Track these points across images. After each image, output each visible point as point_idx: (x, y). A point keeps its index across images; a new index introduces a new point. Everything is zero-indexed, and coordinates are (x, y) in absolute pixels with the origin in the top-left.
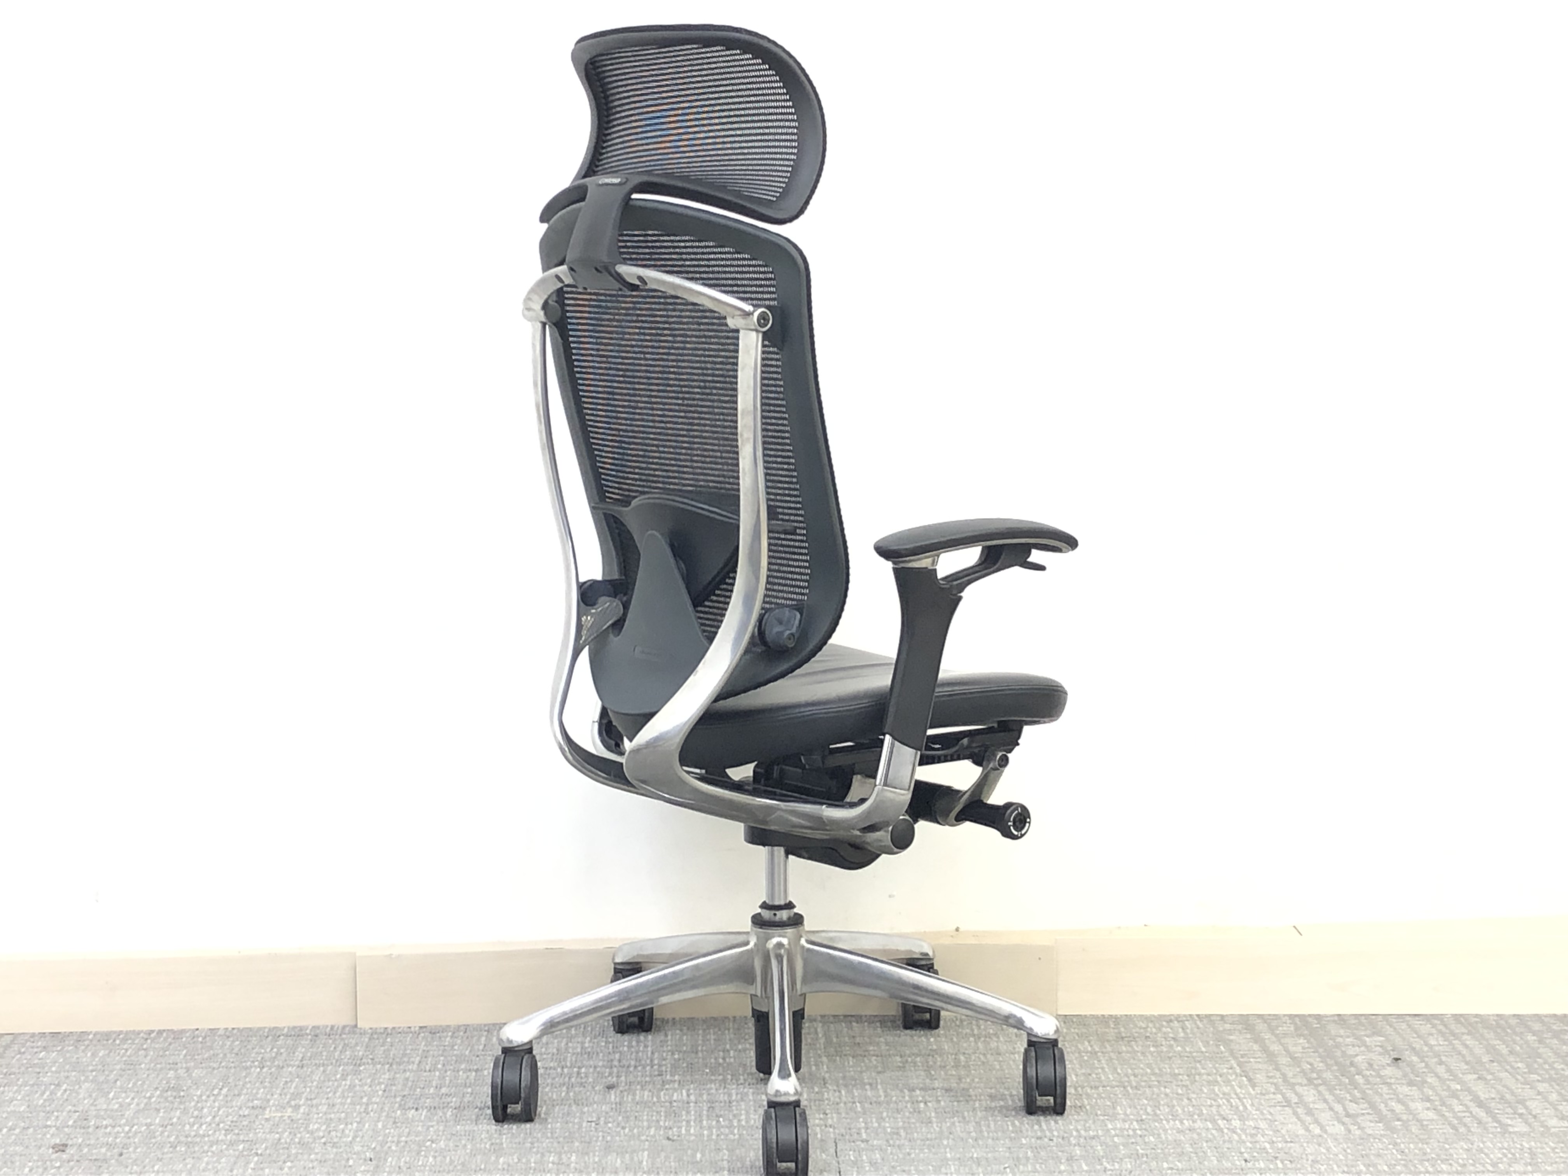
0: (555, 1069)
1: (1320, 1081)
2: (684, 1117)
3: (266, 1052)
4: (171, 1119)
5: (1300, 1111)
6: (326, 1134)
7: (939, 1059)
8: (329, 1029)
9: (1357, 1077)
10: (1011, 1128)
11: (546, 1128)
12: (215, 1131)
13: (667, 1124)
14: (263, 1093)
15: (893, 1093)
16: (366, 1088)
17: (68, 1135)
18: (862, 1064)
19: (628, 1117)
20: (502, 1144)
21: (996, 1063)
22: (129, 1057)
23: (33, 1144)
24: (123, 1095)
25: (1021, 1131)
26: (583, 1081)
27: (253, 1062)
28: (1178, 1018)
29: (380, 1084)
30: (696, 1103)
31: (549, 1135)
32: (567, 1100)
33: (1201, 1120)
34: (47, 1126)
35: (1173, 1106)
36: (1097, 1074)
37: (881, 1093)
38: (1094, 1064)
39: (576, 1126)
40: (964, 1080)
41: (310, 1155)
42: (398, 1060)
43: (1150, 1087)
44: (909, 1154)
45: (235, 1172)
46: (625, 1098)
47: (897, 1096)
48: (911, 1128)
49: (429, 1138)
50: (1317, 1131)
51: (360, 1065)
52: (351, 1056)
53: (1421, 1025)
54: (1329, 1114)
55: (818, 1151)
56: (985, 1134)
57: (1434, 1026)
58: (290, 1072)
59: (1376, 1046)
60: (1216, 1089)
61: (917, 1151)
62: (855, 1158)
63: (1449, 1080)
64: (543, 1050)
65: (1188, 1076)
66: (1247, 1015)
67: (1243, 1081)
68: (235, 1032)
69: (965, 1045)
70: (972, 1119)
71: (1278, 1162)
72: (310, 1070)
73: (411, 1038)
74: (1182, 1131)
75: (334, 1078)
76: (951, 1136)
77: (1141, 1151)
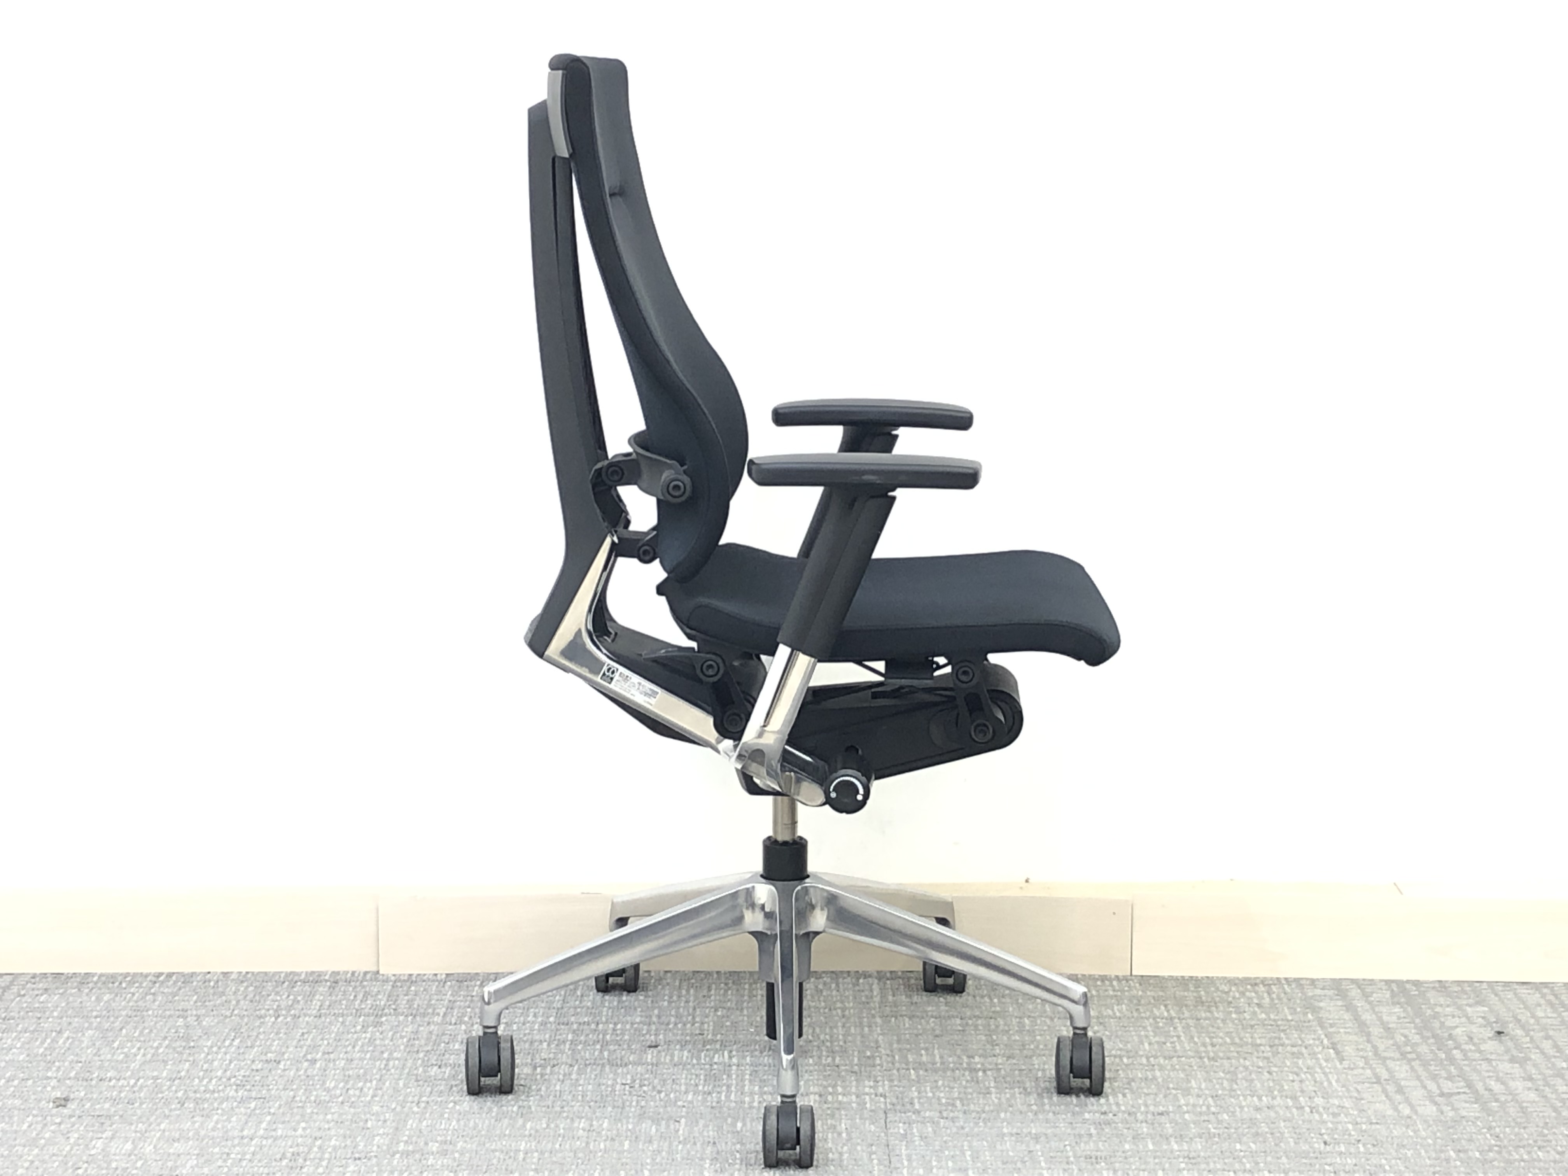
0: (589, 1024)
1: (1414, 1056)
2: (725, 1081)
3: (282, 999)
4: (179, 1072)
5: (1391, 1088)
6: (345, 1091)
7: (1001, 1022)
8: (349, 975)
9: (1455, 1052)
11: (577, 1091)
12: (225, 1087)
13: (706, 1088)
14: (278, 1045)
15: (951, 1059)
16: (387, 1042)
17: (71, 1087)
18: (919, 1027)
19: (664, 1081)
20: (530, 1107)
22: (136, 1002)
23: (33, 1097)
26: (618, 1038)
27: (268, 1010)
28: (1264, 982)
29: (402, 1037)
31: (580, 1098)
32: (601, 1059)
33: (1281, 1097)
34: (47, 1078)
35: (1252, 1080)
36: (1171, 1043)
37: (938, 1059)
38: (1169, 1031)
39: (610, 1089)
40: (1027, 1047)
41: (326, 1115)
42: (422, 1011)
43: (1229, 1058)
44: (963, 1128)
45: (245, 1133)
46: (662, 1060)
47: (953, 1062)
48: (967, 1099)
49: (452, 1098)
50: (1407, 1111)
51: (381, 1016)
52: (372, 1005)
53: (1529, 994)
54: (1421, 1092)
55: (867, 1122)
56: (1047, 1107)
57: (1543, 996)
58: (307, 1023)
59: (1478, 1017)
60: (1300, 1062)
61: (972, 1125)
62: (905, 1130)
63: (1555, 1057)
64: (577, 1003)
65: (1271, 1046)
66: (1340, 979)
67: (1329, 1053)
68: (249, 976)
69: (1030, 1007)
70: (1034, 1090)
71: (1360, 1146)
72: (328, 1020)
73: (437, 987)
74: (1260, 1109)
75: (353, 1030)
76: (1011, 1109)
77: (1213, 1130)
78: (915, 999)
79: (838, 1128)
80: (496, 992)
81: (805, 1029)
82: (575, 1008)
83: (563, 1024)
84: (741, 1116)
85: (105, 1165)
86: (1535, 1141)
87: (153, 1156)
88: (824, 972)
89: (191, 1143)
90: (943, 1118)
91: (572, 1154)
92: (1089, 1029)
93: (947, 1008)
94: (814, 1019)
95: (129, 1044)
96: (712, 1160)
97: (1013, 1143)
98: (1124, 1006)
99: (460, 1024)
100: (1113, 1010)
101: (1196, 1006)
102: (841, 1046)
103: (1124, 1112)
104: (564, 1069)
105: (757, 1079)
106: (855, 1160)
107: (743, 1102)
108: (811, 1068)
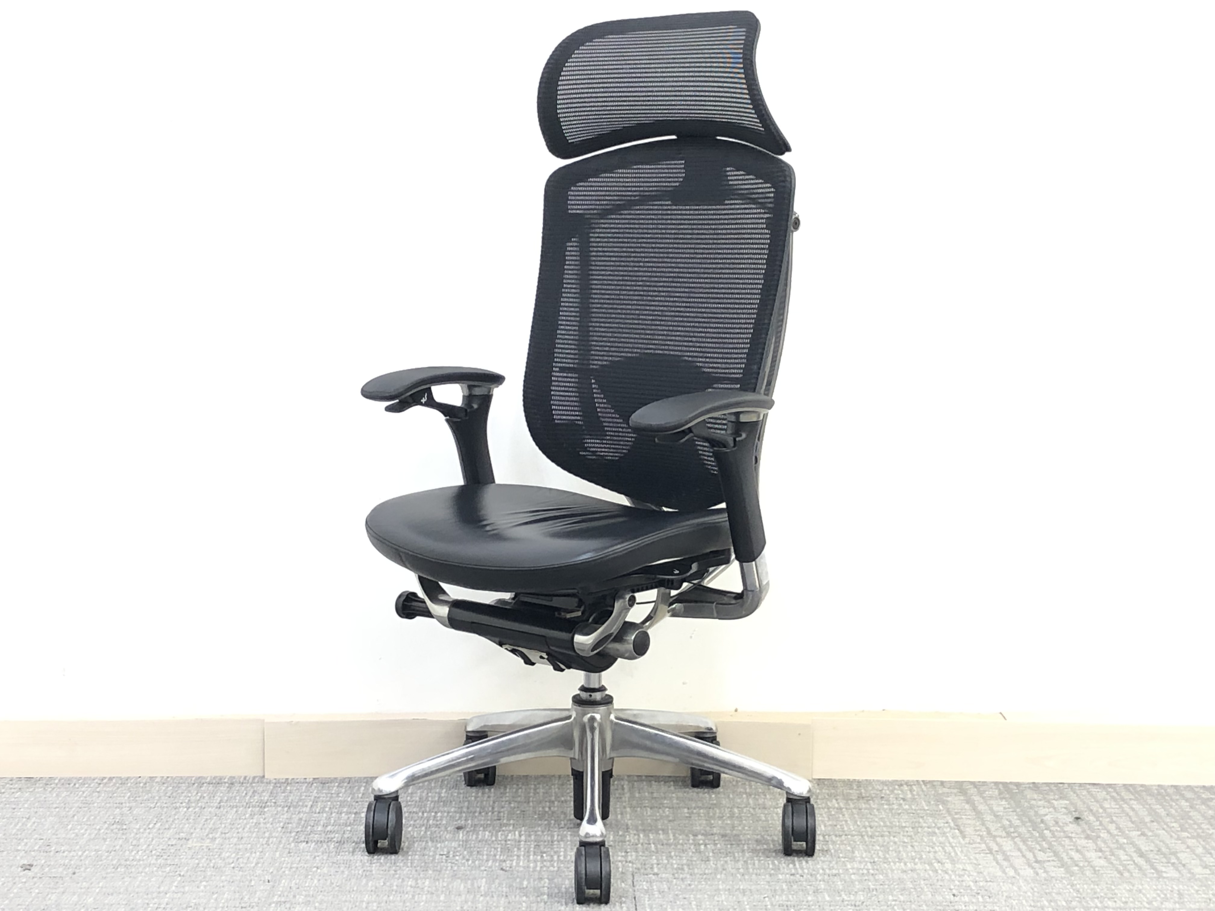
0: (416, 813)
1: (1016, 835)
2: (515, 853)
3: (192, 796)
4: (114, 846)
5: (999, 857)
6: (235, 860)
7: (718, 811)
8: (242, 779)
9: (1045, 832)
10: (771, 866)
11: (408, 860)
12: (148, 857)
13: (501, 858)
14: (188, 827)
15: (681, 837)
16: (268, 825)
17: (34, 857)
18: (658, 814)
19: (471, 852)
21: (762, 815)
22: (85, 797)
23: (6, 864)
24: (79, 827)
25: (779, 869)
26: (438, 823)
27: (182, 803)
28: (907, 783)
29: (279, 822)
30: (526, 842)
31: (409, 864)
32: (425, 838)
33: (921, 863)
34: (18, 850)
35: (900, 852)
36: (841, 825)
37: (671, 836)
38: (839, 817)
39: (431, 858)
42: (295, 804)
43: (882, 836)
44: (690, 885)
46: (470, 837)
47: (683, 839)
48: (693, 865)
50: (1012, 873)
51: (265, 807)
52: (258, 800)
53: (1098, 791)
54: (1022, 860)
55: (620, 881)
56: (750, 869)
57: (1109, 793)
58: (210, 812)
59: (1062, 808)
60: (934, 839)
61: (696, 883)
62: (648, 887)
63: (1117, 835)
65: (913, 828)
66: (962, 781)
67: (955, 832)
68: (169, 779)
69: (739, 800)
70: (741, 858)
71: (978, 897)
72: (226, 810)
73: (306, 787)
74: (905, 871)
75: (244, 817)
76: (724, 872)
77: (872, 887)
78: (655, 794)
86: (1106, 894)
87: (93, 906)
90: (675, 879)
97: (727, 896)
99: (321, 813)
101: (858, 800)
107: (528, 867)
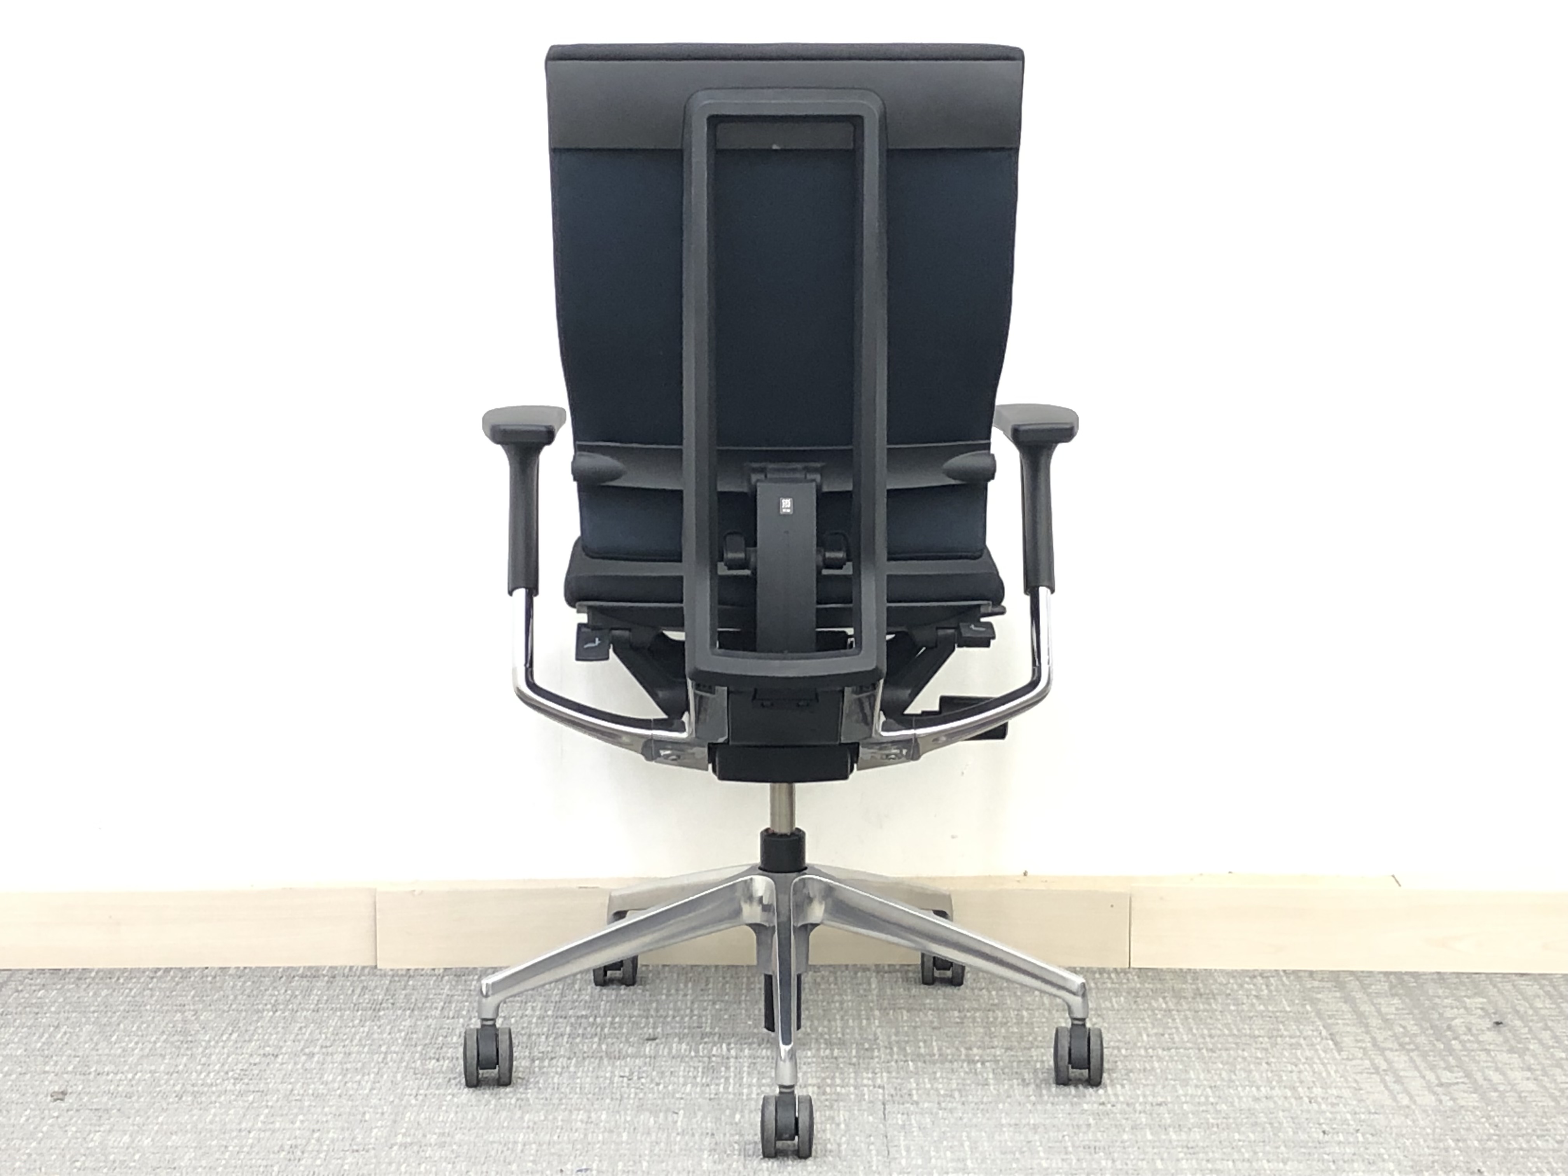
0: (587, 1018)
1: (1412, 1047)
3: (279, 994)
4: (176, 1066)
5: (1388, 1079)
6: (342, 1084)
7: (1000, 1014)
8: (347, 970)
9: (1453, 1042)
11: (575, 1084)
12: (223, 1080)
13: (704, 1080)
14: (276, 1038)
15: (949, 1051)
16: (385, 1036)
17: (68, 1081)
18: (917, 1019)
19: (663, 1073)
20: (528, 1100)
22: (134, 997)
23: (31, 1091)
26: (616, 1031)
27: (266, 1005)
28: (1262, 974)
29: (400, 1031)
30: (736, 1058)
31: (578, 1090)
32: (599, 1052)
33: (1280, 1087)
34: (45, 1072)
36: (1169, 1034)
37: (936, 1050)
38: (1166, 1023)
39: (608, 1081)
40: (1025, 1039)
41: (324, 1108)
42: (420, 1005)
43: (1227, 1050)
44: (961, 1119)
45: (244, 1125)
46: (661, 1053)
47: (953, 1055)
48: (965, 1089)
49: (450, 1091)
50: (1406, 1101)
51: (379, 1010)
52: (370, 1000)
53: (1528, 985)
54: (1420, 1082)
55: (866, 1113)
56: (1046, 1098)
57: (1542, 987)
58: (305, 1017)
59: (1476, 1008)
60: (1299, 1052)
61: (970, 1115)
62: (903, 1121)
63: (1553, 1047)
64: (575, 997)
65: (1270, 1038)
66: (1338, 971)
67: (1328, 1044)
68: (247, 971)
69: (1029, 999)
70: (1032, 1081)
71: (1359, 1135)
72: (326, 1015)
73: (435, 981)
74: (1258, 1099)
75: (351, 1024)
76: (1009, 1100)
77: (1211, 1121)
78: (914, 991)
79: (837, 1118)
80: (493, 984)
81: (803, 1022)
82: (573, 1002)
83: (561, 1017)
84: (740, 1108)
85: (103, 1158)
86: (1534, 1130)
87: (152, 1150)
88: (822, 966)
89: (189, 1135)
90: (941, 1109)
91: (570, 1146)
92: (1087, 1020)
93: (945, 1001)
94: (812, 1013)
95: (127, 1039)
96: (710, 1151)
97: (1011, 1134)
98: (1122, 999)
99: (458, 1017)
100: (1111, 1002)
101: (1193, 998)
102: (840, 1039)
103: (1122, 1103)
104: (563, 1061)
105: (756, 1072)
106: (854, 1151)
107: (741, 1094)
108: (810, 1060)
